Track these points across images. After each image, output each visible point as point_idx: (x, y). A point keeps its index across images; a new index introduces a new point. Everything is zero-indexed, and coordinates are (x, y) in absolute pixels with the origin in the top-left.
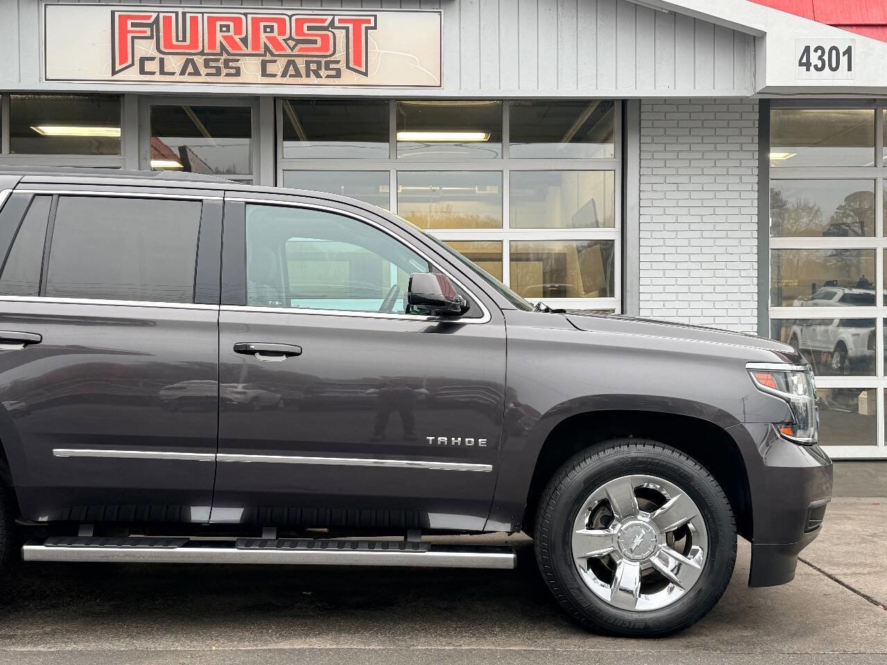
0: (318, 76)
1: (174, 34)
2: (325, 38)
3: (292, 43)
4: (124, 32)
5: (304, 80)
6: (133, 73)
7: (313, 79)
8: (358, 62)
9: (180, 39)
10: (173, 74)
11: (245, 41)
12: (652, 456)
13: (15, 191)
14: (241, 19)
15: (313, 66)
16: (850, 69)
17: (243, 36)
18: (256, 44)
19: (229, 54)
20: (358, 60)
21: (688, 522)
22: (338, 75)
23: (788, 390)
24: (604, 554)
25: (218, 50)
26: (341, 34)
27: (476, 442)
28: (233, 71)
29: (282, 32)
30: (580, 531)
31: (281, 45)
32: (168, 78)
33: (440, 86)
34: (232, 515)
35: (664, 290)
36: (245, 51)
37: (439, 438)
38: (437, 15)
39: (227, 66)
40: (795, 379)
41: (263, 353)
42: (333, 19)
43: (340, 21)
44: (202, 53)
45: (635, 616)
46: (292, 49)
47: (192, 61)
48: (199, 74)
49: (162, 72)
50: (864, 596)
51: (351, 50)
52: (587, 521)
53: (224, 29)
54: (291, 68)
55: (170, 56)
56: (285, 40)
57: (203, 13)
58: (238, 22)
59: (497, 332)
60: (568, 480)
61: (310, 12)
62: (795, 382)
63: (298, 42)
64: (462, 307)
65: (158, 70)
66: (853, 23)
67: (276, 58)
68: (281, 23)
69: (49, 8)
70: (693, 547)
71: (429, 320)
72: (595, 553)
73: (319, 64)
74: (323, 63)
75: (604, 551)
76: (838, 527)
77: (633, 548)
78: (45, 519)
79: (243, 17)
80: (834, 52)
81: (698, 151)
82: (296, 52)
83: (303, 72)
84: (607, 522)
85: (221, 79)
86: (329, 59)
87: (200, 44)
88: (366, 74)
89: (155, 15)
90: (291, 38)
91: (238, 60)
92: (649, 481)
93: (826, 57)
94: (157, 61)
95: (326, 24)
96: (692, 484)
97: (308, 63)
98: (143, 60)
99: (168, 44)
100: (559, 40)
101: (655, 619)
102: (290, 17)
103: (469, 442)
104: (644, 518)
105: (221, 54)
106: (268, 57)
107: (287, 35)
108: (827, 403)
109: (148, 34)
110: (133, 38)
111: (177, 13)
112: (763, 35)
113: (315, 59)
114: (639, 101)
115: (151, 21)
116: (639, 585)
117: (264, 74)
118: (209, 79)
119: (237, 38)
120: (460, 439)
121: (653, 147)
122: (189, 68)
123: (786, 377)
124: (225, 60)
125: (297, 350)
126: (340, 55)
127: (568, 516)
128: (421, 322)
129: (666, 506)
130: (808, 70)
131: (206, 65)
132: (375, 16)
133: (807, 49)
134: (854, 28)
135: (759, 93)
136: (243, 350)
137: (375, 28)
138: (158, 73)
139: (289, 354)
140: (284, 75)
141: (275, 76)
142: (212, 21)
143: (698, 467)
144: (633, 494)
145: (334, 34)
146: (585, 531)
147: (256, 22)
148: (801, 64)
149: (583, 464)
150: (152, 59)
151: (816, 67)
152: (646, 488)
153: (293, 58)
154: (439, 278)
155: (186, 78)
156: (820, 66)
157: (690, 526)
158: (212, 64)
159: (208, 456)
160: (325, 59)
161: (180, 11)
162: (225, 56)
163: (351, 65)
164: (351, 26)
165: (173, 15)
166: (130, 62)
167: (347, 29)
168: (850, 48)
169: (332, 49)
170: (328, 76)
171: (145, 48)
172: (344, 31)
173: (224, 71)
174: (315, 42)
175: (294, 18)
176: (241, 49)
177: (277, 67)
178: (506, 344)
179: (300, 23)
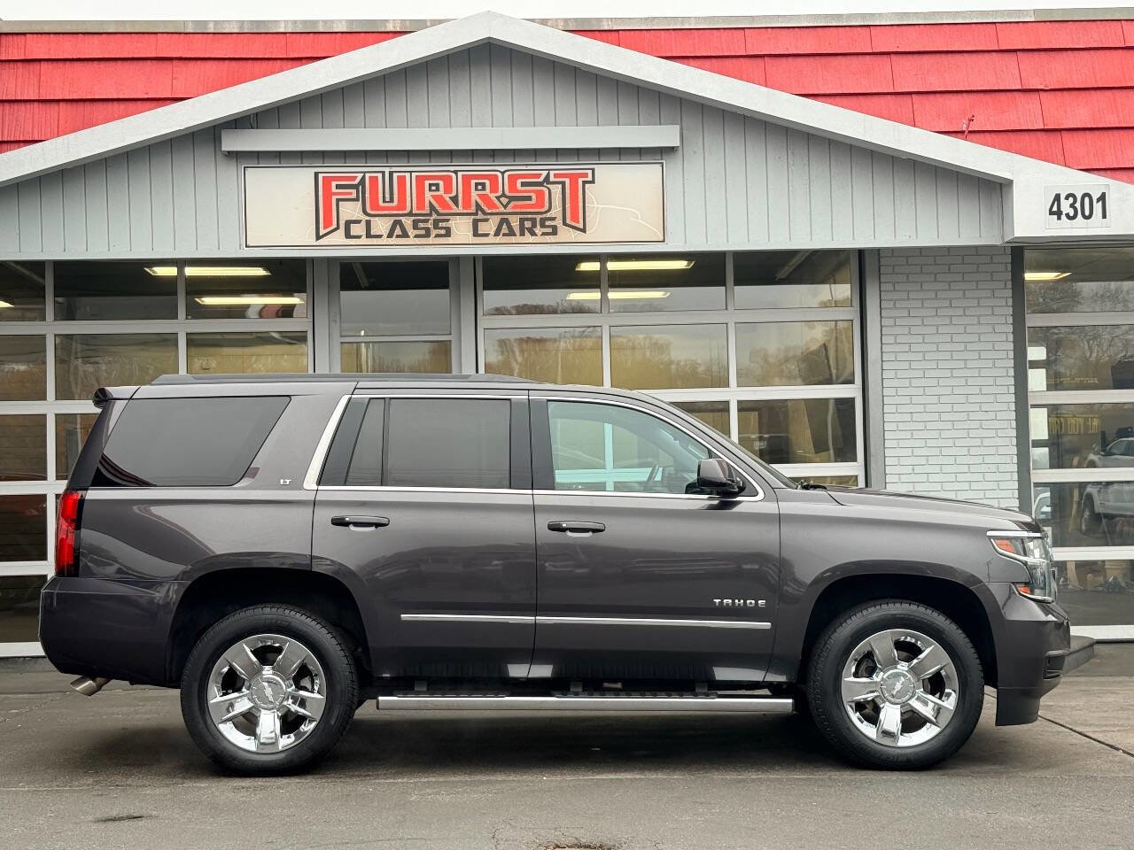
0: (533, 234)
1: (381, 195)
2: (540, 195)
3: (504, 200)
4: (328, 194)
5: (518, 239)
6: (338, 237)
7: (528, 238)
8: (575, 217)
9: (388, 200)
10: (380, 236)
11: (455, 200)
12: (910, 613)
13: (353, 396)
14: (451, 177)
15: (528, 224)
16: (1104, 216)
17: (454, 194)
18: (467, 204)
19: (439, 214)
20: (576, 216)
21: (941, 669)
22: (555, 232)
23: (1025, 555)
24: (869, 699)
25: (427, 210)
26: (556, 190)
27: (757, 603)
28: (443, 232)
29: (494, 189)
30: (848, 679)
31: (494, 204)
32: (375, 241)
33: (664, 241)
34: (544, 671)
35: (913, 453)
36: (455, 210)
37: (725, 601)
38: (659, 167)
39: (436, 227)
40: (1031, 545)
41: (573, 530)
42: (548, 174)
43: (556, 176)
44: (410, 214)
45: (899, 751)
46: (505, 207)
47: (400, 223)
48: (408, 237)
49: (369, 235)
50: (1108, 745)
51: (568, 206)
52: (853, 669)
53: (434, 188)
54: (505, 226)
55: (377, 218)
56: (498, 198)
57: (411, 172)
58: (447, 180)
59: (771, 508)
60: (836, 635)
61: (524, 168)
62: (1032, 548)
63: (512, 199)
64: (739, 487)
65: (364, 233)
66: (1107, 167)
67: (489, 217)
68: (493, 180)
69: (249, 171)
70: (947, 691)
71: (709, 499)
72: (861, 698)
73: (534, 221)
74: (538, 220)
75: (870, 696)
76: (1099, 699)
77: (894, 693)
78: (388, 675)
79: (453, 175)
80: (1087, 200)
81: (945, 299)
82: (509, 209)
83: (517, 230)
84: (871, 672)
85: (430, 240)
86: (544, 216)
87: (408, 204)
88: (584, 230)
89: (360, 176)
90: (504, 195)
91: (448, 220)
92: (907, 635)
93: (1078, 205)
94: (363, 224)
95: (541, 179)
96: (944, 636)
97: (522, 221)
98: (348, 223)
99: (375, 206)
100: (791, 189)
101: (915, 753)
102: (503, 173)
103: (751, 603)
104: (903, 667)
105: (430, 215)
106: (480, 216)
107: (500, 193)
108: (1123, 584)
109: (354, 196)
110: (338, 200)
111: (383, 173)
112: (1009, 183)
113: (530, 216)
114: (878, 252)
115: (356, 182)
116: (900, 726)
117: (476, 234)
118: (418, 241)
119: (447, 197)
120: (742, 601)
121: (895, 296)
122: (397, 230)
123: (1023, 543)
124: (434, 220)
125: (601, 527)
126: (556, 211)
127: (838, 666)
128: (701, 501)
129: (921, 656)
130: (1059, 218)
131: (415, 227)
132: (593, 170)
133: (1057, 197)
134: (1109, 172)
135: (1007, 242)
136: (555, 528)
137: (593, 182)
138: (364, 236)
139: (594, 531)
140: (497, 234)
141: (487, 235)
142: (420, 180)
143: (948, 622)
144: (893, 648)
145: (550, 191)
146: (852, 679)
147: (467, 179)
148: (1051, 213)
149: (849, 621)
150: (358, 222)
151: (1067, 215)
152: (904, 642)
153: (506, 217)
154: (720, 463)
155: (393, 241)
156: (1072, 214)
157: (943, 673)
158: (421, 225)
159: (529, 619)
160: (541, 216)
161: (387, 170)
162: (435, 216)
163: (568, 221)
164: (567, 181)
165: (380, 175)
166: (334, 226)
167: (563, 184)
168: (1104, 194)
169: (547, 205)
170: (544, 234)
171: (350, 210)
172: (560, 186)
173: (434, 232)
174: (529, 198)
175: (506, 175)
176: (450, 208)
177: (489, 227)
178: (779, 519)
179: (513, 179)
